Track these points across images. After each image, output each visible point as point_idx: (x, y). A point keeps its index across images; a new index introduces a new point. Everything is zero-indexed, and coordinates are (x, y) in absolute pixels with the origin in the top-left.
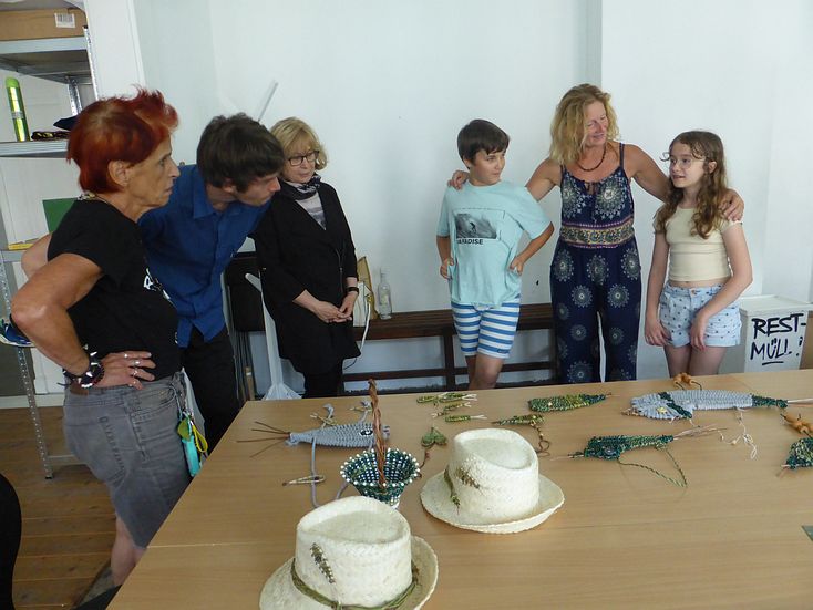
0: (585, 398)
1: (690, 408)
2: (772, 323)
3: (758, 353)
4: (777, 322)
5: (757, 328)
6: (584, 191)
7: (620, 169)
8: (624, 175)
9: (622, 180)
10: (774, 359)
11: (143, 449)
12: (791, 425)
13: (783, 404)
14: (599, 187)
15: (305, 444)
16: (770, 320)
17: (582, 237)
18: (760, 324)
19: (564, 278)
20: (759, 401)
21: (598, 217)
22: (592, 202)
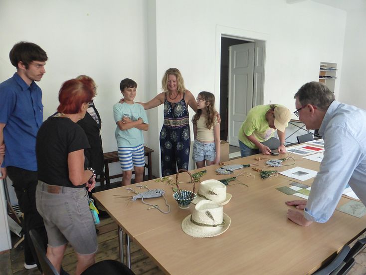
0: (203, 172)
1: (231, 170)
6: (171, 106)
7: (183, 99)
8: (184, 101)
9: (183, 103)
11: (81, 214)
12: (254, 170)
13: (249, 166)
14: (176, 105)
15: (139, 199)
17: (169, 123)
19: (163, 138)
20: (245, 166)
21: (175, 116)
22: (173, 111)
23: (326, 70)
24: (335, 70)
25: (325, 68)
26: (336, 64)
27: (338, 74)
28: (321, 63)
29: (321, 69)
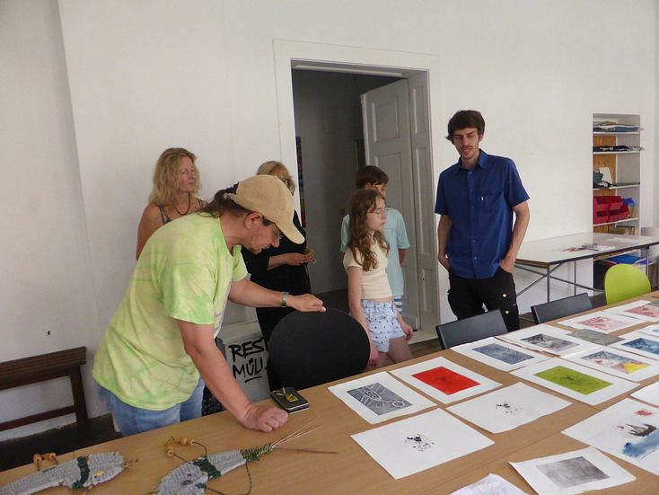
2: (247, 347)
3: (240, 373)
4: (250, 346)
5: (234, 353)
10: (254, 376)
16: (244, 345)
18: (236, 349)
23: (609, 130)
24: (636, 129)
25: (607, 127)
26: (638, 117)
27: (646, 138)
28: (595, 116)
29: (595, 129)
